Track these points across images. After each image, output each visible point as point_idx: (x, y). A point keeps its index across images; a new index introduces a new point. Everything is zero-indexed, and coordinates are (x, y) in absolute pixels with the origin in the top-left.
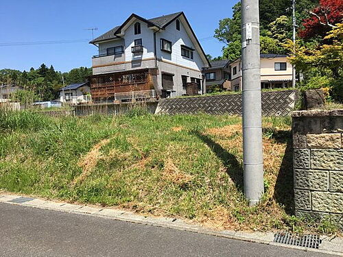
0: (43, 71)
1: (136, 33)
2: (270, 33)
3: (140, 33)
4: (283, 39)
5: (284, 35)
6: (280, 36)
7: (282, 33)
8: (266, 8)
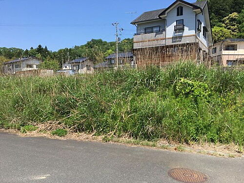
0: (40, 49)
1: (178, 15)
2: (224, 25)
3: (182, 14)
4: (235, 29)
5: (236, 26)
6: (232, 27)
7: (234, 25)
8: (221, 7)
